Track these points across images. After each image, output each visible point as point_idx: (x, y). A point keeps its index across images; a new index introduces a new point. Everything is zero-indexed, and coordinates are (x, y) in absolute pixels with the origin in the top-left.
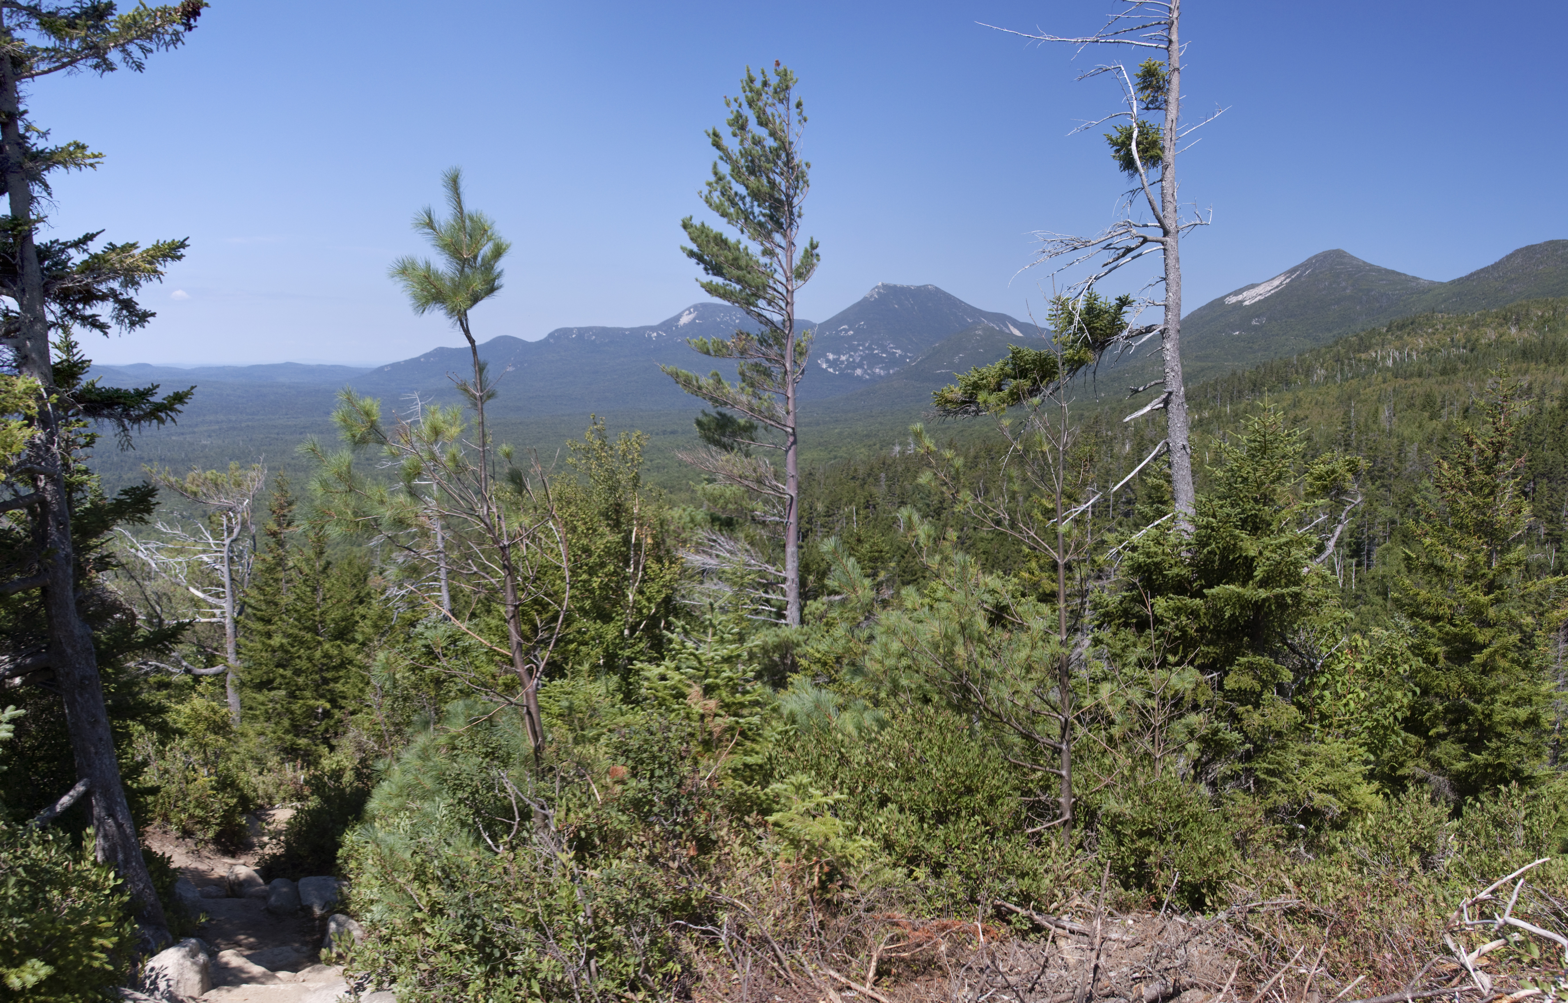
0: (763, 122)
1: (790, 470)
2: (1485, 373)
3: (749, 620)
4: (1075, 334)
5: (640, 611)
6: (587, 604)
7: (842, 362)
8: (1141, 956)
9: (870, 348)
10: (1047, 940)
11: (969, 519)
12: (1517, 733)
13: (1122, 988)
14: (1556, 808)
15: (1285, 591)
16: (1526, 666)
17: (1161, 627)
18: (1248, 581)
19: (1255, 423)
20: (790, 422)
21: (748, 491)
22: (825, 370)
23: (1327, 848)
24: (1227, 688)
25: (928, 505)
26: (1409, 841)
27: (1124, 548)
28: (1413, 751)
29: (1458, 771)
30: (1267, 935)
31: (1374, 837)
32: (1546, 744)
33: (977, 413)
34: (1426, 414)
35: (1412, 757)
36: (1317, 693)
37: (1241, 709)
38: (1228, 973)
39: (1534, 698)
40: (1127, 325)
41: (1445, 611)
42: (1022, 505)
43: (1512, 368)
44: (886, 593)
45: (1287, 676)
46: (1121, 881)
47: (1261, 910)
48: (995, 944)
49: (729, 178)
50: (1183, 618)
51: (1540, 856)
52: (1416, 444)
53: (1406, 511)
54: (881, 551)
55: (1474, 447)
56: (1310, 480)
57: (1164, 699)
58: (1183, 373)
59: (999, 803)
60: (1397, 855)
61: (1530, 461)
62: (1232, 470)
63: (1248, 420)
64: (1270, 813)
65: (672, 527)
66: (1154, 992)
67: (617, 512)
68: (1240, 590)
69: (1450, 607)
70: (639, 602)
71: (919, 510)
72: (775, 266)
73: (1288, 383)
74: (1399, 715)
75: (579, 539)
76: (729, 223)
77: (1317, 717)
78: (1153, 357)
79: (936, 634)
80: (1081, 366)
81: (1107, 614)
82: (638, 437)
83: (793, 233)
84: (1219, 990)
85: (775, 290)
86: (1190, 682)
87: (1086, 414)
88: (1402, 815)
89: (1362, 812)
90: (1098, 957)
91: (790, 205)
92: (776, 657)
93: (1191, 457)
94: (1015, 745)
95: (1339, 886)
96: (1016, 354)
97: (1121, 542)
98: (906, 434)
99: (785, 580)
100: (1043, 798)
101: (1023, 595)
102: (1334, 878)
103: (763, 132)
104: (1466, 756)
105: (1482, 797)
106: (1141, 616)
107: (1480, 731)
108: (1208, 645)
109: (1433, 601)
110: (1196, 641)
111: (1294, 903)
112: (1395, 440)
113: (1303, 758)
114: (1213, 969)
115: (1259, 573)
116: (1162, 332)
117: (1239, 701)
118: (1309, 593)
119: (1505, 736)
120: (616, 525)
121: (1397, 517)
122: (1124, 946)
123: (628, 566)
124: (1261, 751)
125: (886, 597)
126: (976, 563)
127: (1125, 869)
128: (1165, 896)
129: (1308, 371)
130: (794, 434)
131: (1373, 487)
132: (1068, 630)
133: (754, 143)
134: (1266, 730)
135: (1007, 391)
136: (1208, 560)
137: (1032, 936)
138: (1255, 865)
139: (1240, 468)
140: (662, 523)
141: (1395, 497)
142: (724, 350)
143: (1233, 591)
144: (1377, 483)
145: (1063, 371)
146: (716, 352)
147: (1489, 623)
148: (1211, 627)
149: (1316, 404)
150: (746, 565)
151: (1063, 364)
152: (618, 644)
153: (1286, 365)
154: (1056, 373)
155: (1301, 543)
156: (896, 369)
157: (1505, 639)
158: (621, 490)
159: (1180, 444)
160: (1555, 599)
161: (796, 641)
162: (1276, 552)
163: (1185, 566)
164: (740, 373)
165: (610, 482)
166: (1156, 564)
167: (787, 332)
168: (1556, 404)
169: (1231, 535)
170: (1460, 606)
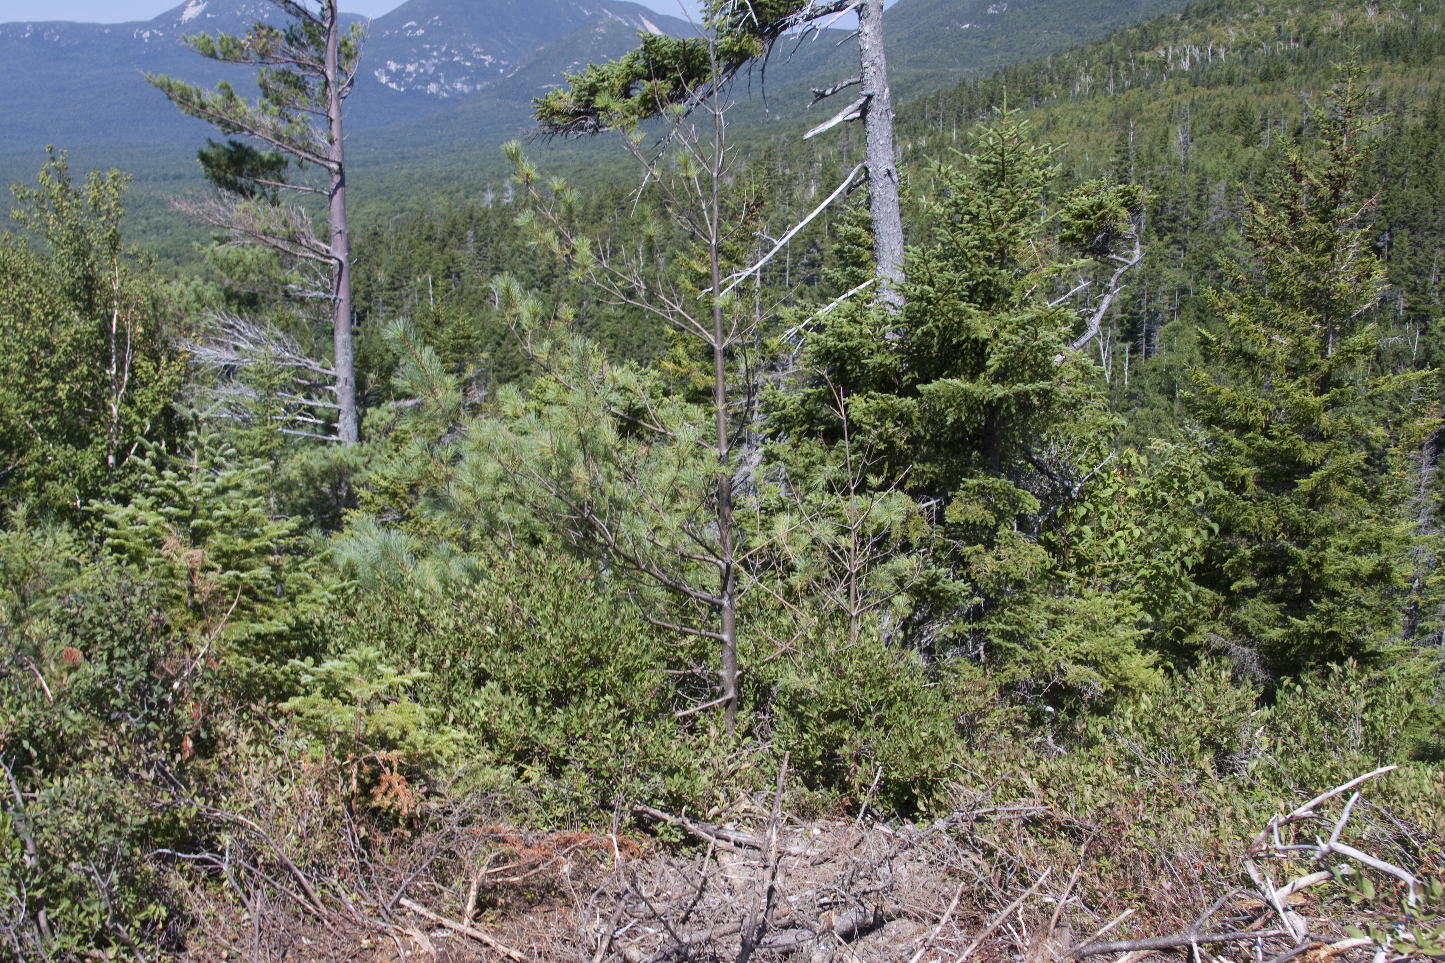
1: (336, 223)
2: (1327, 77)
3: (286, 437)
4: (734, 15)
5: (129, 428)
6: (52, 422)
7: (409, 74)
8: (831, 876)
9: (448, 54)
10: (704, 855)
11: (590, 291)
12: (1357, 592)
13: (806, 917)
14: (1409, 698)
15: (1029, 387)
16: (1374, 496)
17: (859, 437)
18: (978, 373)
19: (989, 136)
20: (335, 154)
21: (277, 254)
22: (386, 86)
23: (1084, 738)
24: (949, 520)
25: (533, 272)
26: (1199, 734)
27: (807, 327)
28: (1208, 611)
29: (1271, 640)
30: (1001, 852)
31: (1151, 726)
32: (1399, 608)
33: (596, 128)
34: (1239, 139)
35: (1206, 620)
36: (1072, 528)
37: (968, 550)
38: (948, 900)
39: (1384, 543)
41: (1256, 416)
42: (664, 269)
43: (1367, 69)
44: (477, 395)
45: (1032, 505)
46: (803, 778)
47: (993, 818)
48: (635, 861)
50: (889, 424)
51: (1384, 762)
52: (1224, 182)
53: (1203, 274)
54: (469, 337)
55: (1304, 183)
56: (1067, 218)
57: (863, 536)
59: (637, 677)
60: (1182, 751)
61: (1384, 202)
62: (956, 204)
64: (1006, 690)
65: (170, 309)
66: (849, 923)
67: (88, 288)
68: (968, 386)
69: (1265, 411)
70: (127, 417)
71: (520, 279)
73: (1038, 96)
74: (1189, 561)
75: (34, 328)
77: (1073, 561)
79: (546, 450)
80: (743, 60)
81: (783, 419)
82: (114, 178)
84: (936, 921)
86: (899, 513)
88: (1189, 698)
89: (1134, 692)
90: (773, 877)
92: (326, 488)
94: (656, 600)
95: (1100, 790)
96: (649, 45)
97: (801, 319)
98: (501, 176)
99: (335, 380)
100: (697, 671)
101: (666, 393)
102: (1094, 779)
104: (1283, 621)
105: (1305, 678)
106: (832, 422)
107: (1304, 587)
108: (923, 461)
109: (1241, 403)
110: (907, 457)
111: (1038, 811)
112: (1193, 176)
113: (1052, 616)
114: (927, 893)
115: (993, 362)
116: (859, 10)
117: (965, 538)
118: (1063, 390)
119: (1340, 595)
120: (88, 309)
121: (1190, 283)
122: (808, 863)
123: (109, 366)
124: (995, 607)
125: (477, 400)
126: (600, 350)
127: (810, 762)
128: (862, 797)
129: (1067, 78)
130: (341, 172)
131: (1161, 244)
132: (729, 441)
134: (1002, 579)
135: (638, 98)
136: (923, 345)
137: (684, 850)
138: (985, 758)
139: (967, 201)
140: (155, 304)
141: (1190, 256)
142: (237, 52)
143: (958, 387)
144: (1166, 238)
145: (717, 68)
146: (225, 54)
147: (1321, 434)
148: (928, 437)
149: (1079, 125)
150: (276, 359)
151: (718, 58)
152: (100, 477)
153: (1036, 71)
154: (709, 71)
155: (1053, 321)
156: (485, 83)
157: (1344, 459)
158: (92, 256)
159: (883, 170)
160: (1419, 403)
161: (352, 465)
162: (1017, 334)
163: (891, 353)
164: (261, 85)
165: (76, 245)
166: (852, 350)
167: (327, 25)
168: (1420, 121)
169: (954, 310)
170: (1280, 410)
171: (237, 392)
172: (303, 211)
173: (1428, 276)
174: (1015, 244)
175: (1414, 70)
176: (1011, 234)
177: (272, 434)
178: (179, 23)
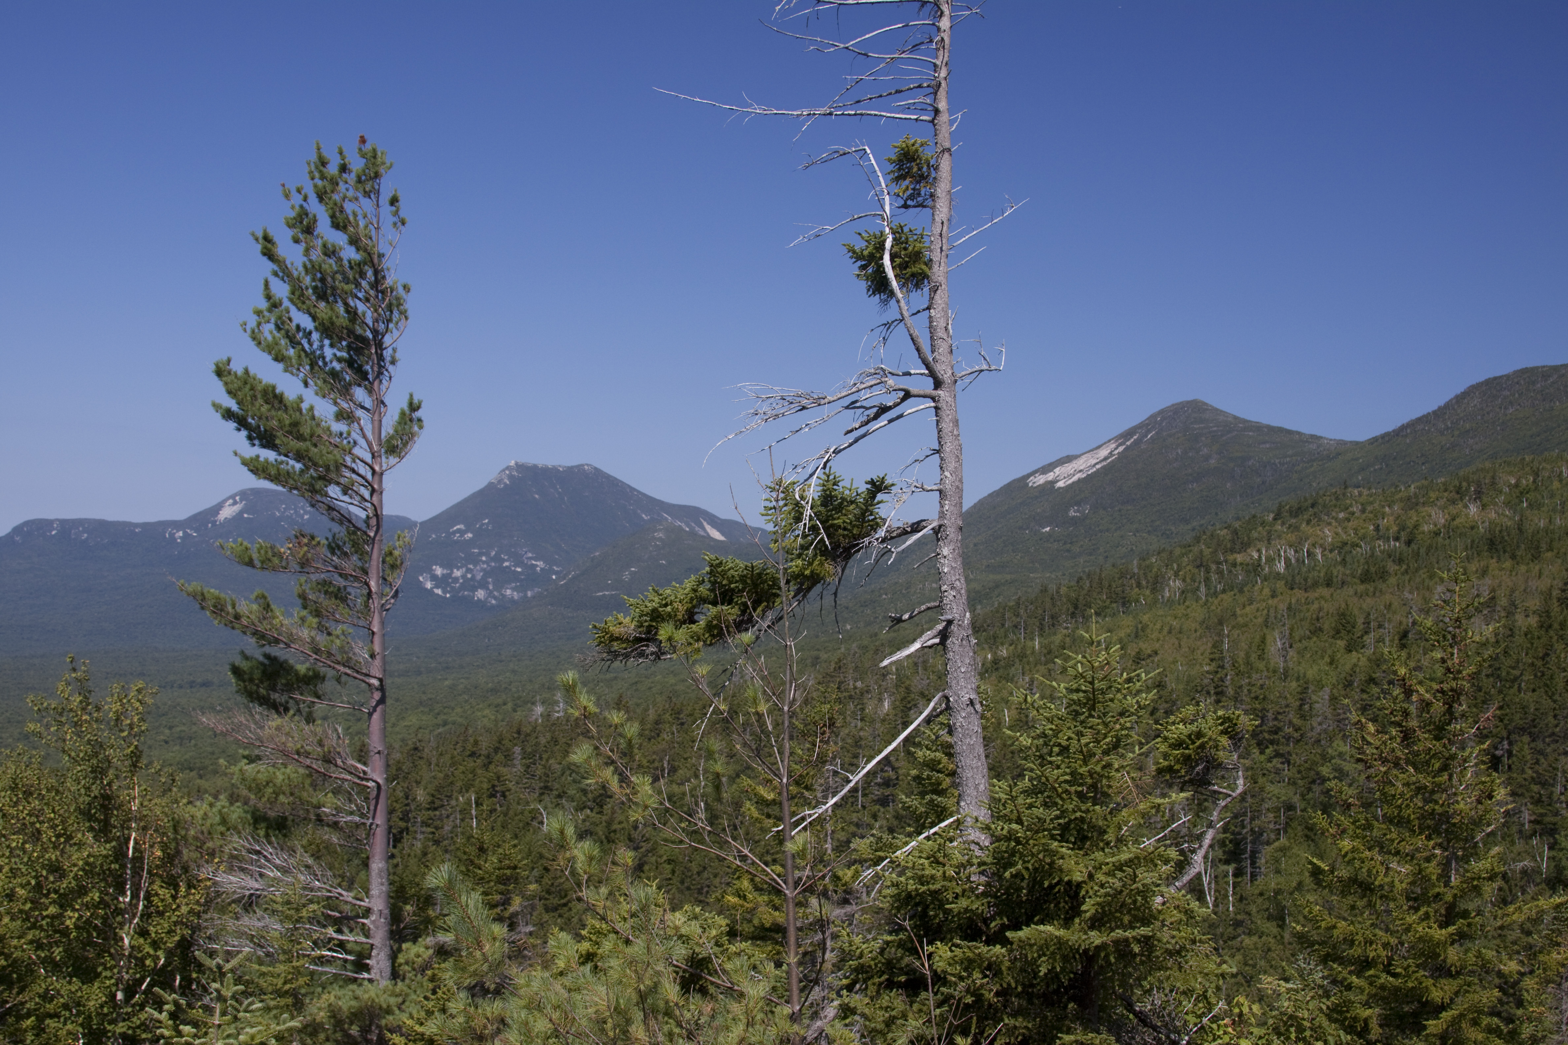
0: (339, 224)
1: (375, 742)
2: (1431, 577)
3: (312, 974)
4: (804, 536)
5: (141, 962)
6: (58, 953)
7: (456, 580)
9: (498, 559)
15: (1129, 934)
17: (943, 990)
18: (1072, 918)
19: (1078, 663)
20: (376, 669)
21: (310, 775)
22: (430, 592)
25: (584, 792)
27: (885, 869)
33: (658, 655)
34: (1341, 643)
40: (884, 520)
41: (1376, 952)
43: (1473, 567)
44: (523, 931)
49: (286, 303)
50: (977, 975)
52: (1327, 690)
53: (1309, 790)
54: (515, 868)
55: (1414, 698)
56: (1163, 748)
58: (968, 591)
62: (1044, 735)
63: (1067, 659)
65: (192, 832)
67: (105, 808)
68: (1061, 933)
69: (1385, 946)
70: (139, 949)
71: (572, 800)
72: (354, 435)
73: (1125, 602)
75: (45, 850)
76: (286, 370)
78: (922, 569)
79: (602, 1008)
80: (814, 584)
81: (860, 969)
82: (139, 691)
83: (383, 388)
85: (353, 471)
87: (824, 656)
91: (380, 345)
92: (354, 1030)
93: (982, 717)
96: (715, 568)
97: (878, 860)
98: (551, 688)
99: (368, 912)
103: (339, 239)
106: (913, 973)
108: (1014, 1015)
109: (1359, 938)
110: (996, 1010)
112: (1294, 684)
115: (1089, 907)
116: (936, 531)
118: (1165, 935)
120: (103, 831)
121: (1296, 799)
123: (124, 894)
129: (1156, 582)
130: (382, 688)
131: (1263, 758)
133: (325, 254)
135: (702, 623)
136: (1012, 887)
139: (1056, 732)
140: (176, 825)
141: (1294, 770)
142: (276, 561)
143: (1052, 934)
144: (1267, 751)
145: (787, 592)
146: (262, 562)
147: (1449, 970)
148: (1020, 989)
149: (1170, 632)
150: (304, 888)
151: (788, 582)
152: (106, 1015)
153: (1122, 575)
154: (777, 596)
155: (1152, 861)
156: (536, 590)
157: (1476, 997)
158: (111, 773)
159: (966, 699)
160: (1553, 931)
161: (385, 1006)
162: (1114, 876)
163: (977, 897)
164: (300, 596)
165: (94, 761)
166: (935, 893)
167: (372, 534)
168: (1533, 621)
169: (1045, 851)
170: (1402, 944)
171: (261, 924)
172: (340, 730)
173: (1553, 786)
174: (1108, 778)
175: (1523, 568)
176: (1104, 767)
177: (297, 972)
178: (214, 523)
